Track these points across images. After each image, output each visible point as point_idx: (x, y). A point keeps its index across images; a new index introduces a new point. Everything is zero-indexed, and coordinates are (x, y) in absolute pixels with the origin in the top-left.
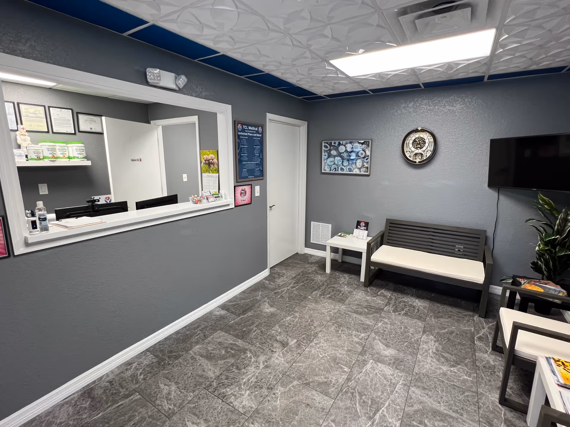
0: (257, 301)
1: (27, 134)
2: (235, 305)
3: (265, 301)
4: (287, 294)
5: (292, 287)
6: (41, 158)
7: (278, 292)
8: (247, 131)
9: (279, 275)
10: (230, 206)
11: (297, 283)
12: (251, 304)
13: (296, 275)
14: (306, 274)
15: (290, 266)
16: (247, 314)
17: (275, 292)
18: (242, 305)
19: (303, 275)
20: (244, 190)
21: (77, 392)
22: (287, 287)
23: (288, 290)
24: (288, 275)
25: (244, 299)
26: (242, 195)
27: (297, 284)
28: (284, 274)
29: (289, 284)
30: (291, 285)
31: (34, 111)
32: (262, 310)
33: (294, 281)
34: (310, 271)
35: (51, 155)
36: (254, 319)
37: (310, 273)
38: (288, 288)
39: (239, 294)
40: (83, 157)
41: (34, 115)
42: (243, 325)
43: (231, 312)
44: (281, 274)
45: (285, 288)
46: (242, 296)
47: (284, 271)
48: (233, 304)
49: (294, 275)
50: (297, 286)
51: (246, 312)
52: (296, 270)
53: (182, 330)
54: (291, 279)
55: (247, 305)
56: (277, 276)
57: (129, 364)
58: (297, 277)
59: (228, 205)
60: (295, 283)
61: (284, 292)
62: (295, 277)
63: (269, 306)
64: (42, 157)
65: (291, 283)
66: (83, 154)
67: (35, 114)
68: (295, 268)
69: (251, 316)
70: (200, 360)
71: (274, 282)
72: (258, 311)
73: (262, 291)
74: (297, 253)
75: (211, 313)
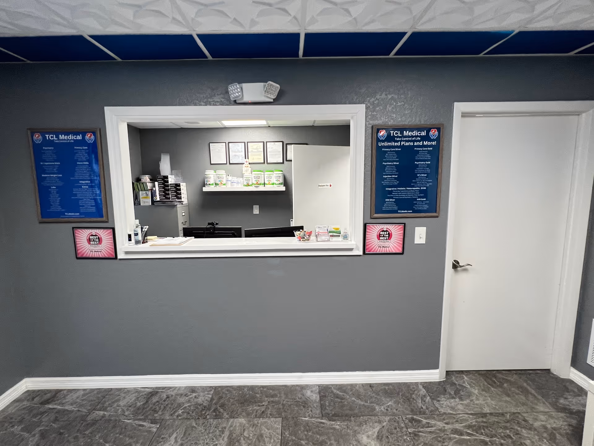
0: (372, 412)
1: (249, 165)
2: (337, 398)
3: (380, 422)
4: (430, 437)
5: (455, 431)
6: (249, 184)
7: (420, 421)
8: (398, 139)
9: (457, 392)
10: (353, 251)
11: (477, 429)
12: (356, 411)
13: (493, 411)
14: (518, 423)
15: (501, 386)
16: (333, 422)
17: (415, 417)
18: (346, 403)
19: (508, 422)
20: (387, 231)
21: (151, 388)
22: (447, 424)
23: (443, 430)
24: (477, 402)
25: (359, 397)
26: (381, 238)
27: (473, 431)
28: (469, 395)
29: (457, 421)
30: (458, 426)
31: (256, 148)
32: (359, 433)
33: (473, 421)
34: (537, 424)
35: (256, 182)
36: (333, 438)
37: (531, 428)
38: (447, 427)
39: (363, 385)
40: (279, 183)
41: (256, 151)
42: (310, 434)
43: (321, 405)
44: (462, 393)
45: (439, 423)
46: (362, 390)
47: (476, 392)
48: (338, 394)
49: (487, 410)
50: (469, 434)
51: (337, 418)
52: (504, 404)
53: (258, 389)
54: (471, 414)
55: (351, 409)
56: (452, 393)
57: (193, 390)
58: (489, 417)
59: (351, 250)
60: (469, 427)
61: (429, 429)
62: (484, 415)
63: (376, 433)
64: (251, 184)
65: (462, 421)
66: (279, 180)
67: (257, 149)
68: (508, 399)
69: (334, 429)
70: (223, 440)
71: (432, 399)
72: (351, 430)
73: (397, 402)
74: (549, 370)
75: (303, 388)
